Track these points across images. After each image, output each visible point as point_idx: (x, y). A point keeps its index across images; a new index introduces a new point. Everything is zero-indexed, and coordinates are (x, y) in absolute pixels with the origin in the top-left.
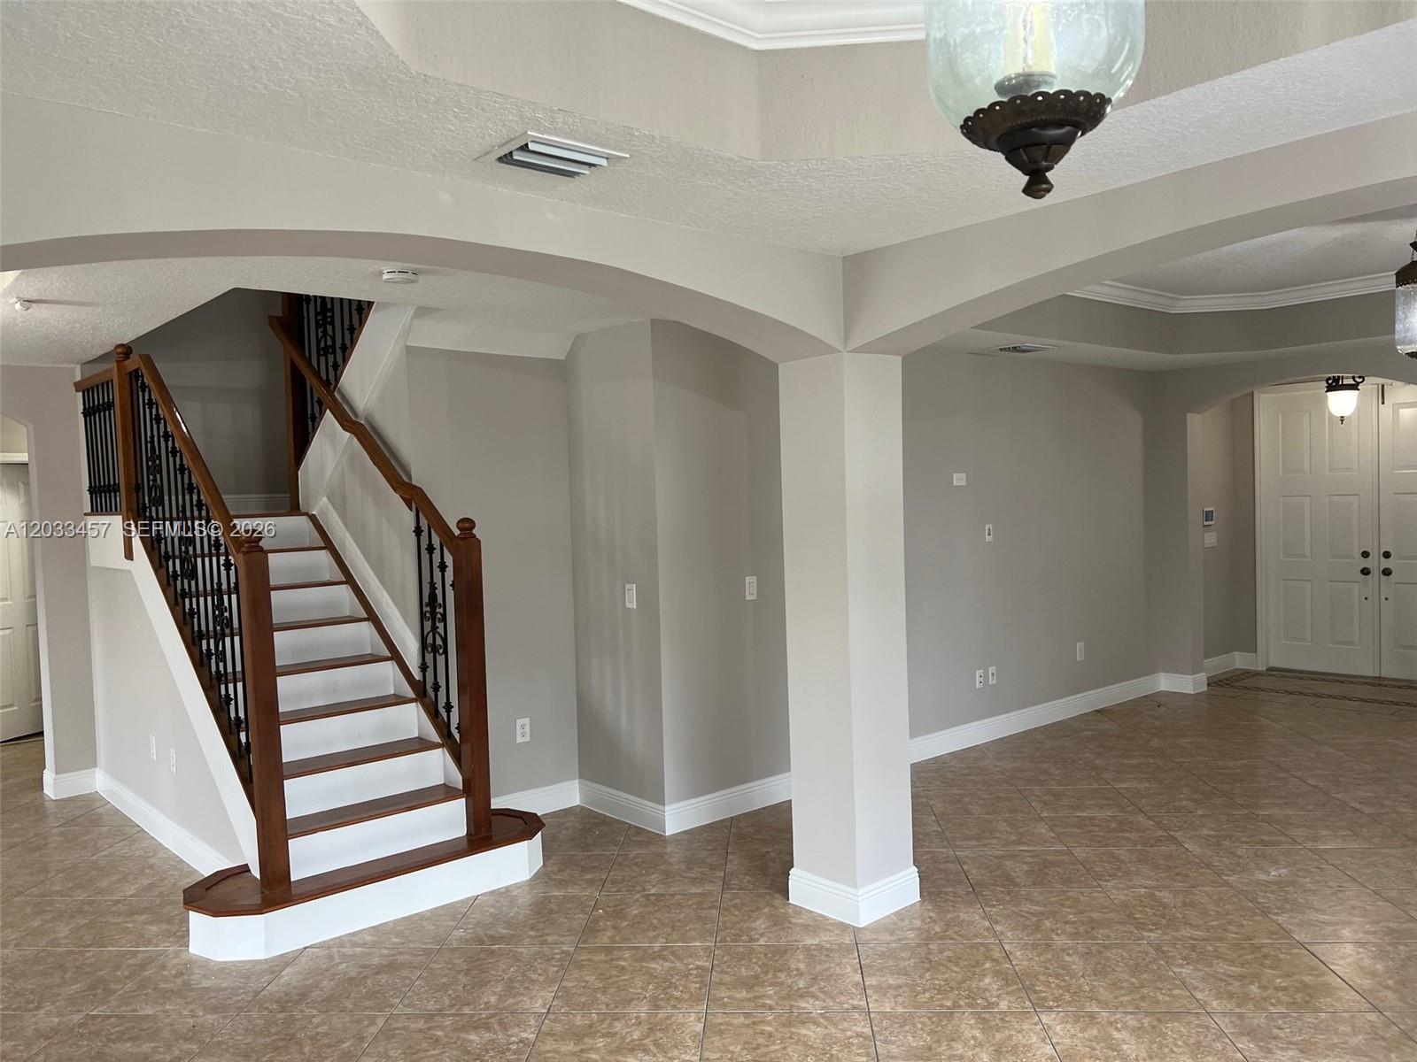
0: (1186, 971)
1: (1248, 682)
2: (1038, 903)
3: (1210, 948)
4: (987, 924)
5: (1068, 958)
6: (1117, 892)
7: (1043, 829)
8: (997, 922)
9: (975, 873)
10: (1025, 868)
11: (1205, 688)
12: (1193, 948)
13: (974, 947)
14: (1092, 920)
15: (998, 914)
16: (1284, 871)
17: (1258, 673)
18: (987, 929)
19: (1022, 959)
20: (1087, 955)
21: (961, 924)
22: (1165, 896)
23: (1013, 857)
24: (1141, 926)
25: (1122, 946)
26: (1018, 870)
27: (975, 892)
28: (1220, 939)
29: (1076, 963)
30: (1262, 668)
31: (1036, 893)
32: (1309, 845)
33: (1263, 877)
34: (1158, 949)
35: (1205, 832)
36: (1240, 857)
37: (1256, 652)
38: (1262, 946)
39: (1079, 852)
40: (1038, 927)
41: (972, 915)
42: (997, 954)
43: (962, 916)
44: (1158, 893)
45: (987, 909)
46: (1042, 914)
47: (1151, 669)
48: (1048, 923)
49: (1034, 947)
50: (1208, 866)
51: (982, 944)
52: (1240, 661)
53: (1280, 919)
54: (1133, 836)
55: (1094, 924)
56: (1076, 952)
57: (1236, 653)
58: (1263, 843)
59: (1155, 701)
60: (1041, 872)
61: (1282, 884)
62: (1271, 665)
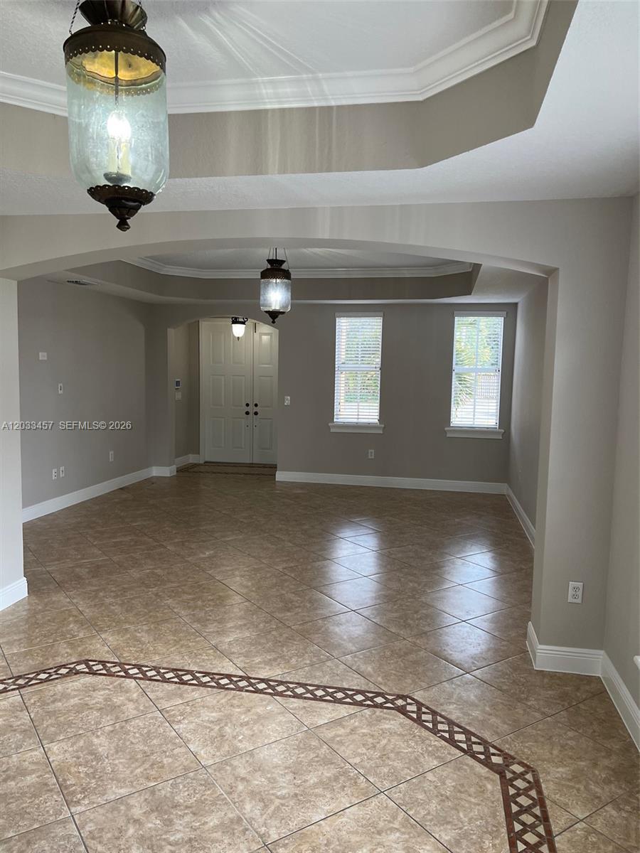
0: (170, 601)
1: (195, 469)
2: (95, 586)
3: (180, 590)
4: (68, 600)
5: (113, 608)
6: (135, 574)
7: (96, 551)
8: (74, 598)
9: (58, 577)
10: (87, 570)
11: (175, 473)
12: (173, 591)
13: (64, 611)
14: (124, 588)
15: (74, 594)
16: (212, 552)
17: (201, 465)
18: (69, 602)
19: (88, 613)
20: (122, 605)
21: (54, 602)
22: (158, 571)
23: (81, 566)
24: (148, 587)
25: (139, 597)
26: (83, 572)
27: (60, 586)
28: (185, 585)
29: (117, 609)
30: (202, 462)
31: (94, 581)
32: (223, 539)
33: (202, 556)
34: (157, 595)
35: (176, 540)
36: (193, 549)
37: (199, 454)
38: (202, 584)
39: (115, 559)
40: (96, 597)
41: (60, 598)
42: (75, 613)
43: (54, 599)
44: (156, 571)
45: (68, 593)
46: (98, 590)
47: (148, 465)
48: (101, 594)
49: (95, 605)
50: (178, 555)
51: (66, 610)
52: (192, 459)
53: (210, 572)
54: (143, 547)
55: (125, 590)
56: (117, 604)
57: (190, 455)
58: (203, 541)
59: (151, 481)
60: (96, 571)
61: (210, 558)
62: (206, 460)
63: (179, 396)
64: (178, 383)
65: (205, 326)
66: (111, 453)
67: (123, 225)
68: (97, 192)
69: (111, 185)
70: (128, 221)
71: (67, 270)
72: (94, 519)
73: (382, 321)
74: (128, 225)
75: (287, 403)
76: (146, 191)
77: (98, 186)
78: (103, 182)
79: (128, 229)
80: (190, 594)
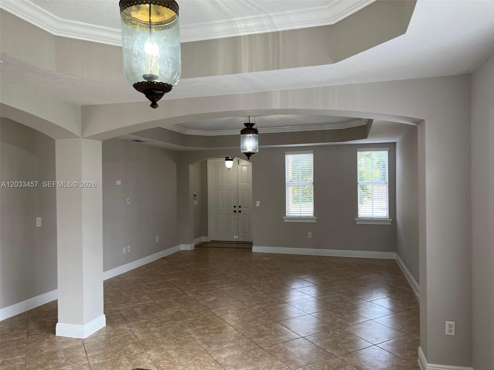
0: (189, 330)
1: (205, 245)
2: (145, 319)
3: (195, 322)
4: (129, 329)
5: (155, 334)
6: (169, 311)
7: (146, 297)
8: (132, 327)
9: (124, 314)
10: (141, 309)
11: (194, 248)
12: (191, 323)
13: (125, 337)
14: (162, 321)
15: (133, 325)
16: (214, 298)
17: (208, 243)
18: (129, 330)
19: (140, 337)
20: (161, 331)
21: (120, 330)
22: (182, 310)
23: (137, 307)
24: (176, 320)
25: (171, 327)
26: (138, 310)
27: (125, 320)
28: (198, 319)
29: (157, 335)
30: (209, 241)
31: (145, 316)
32: (221, 289)
33: (208, 300)
34: (181, 325)
35: (194, 290)
36: (203, 296)
37: (207, 236)
38: (209, 319)
39: (158, 302)
40: (145, 326)
41: (124, 327)
42: (133, 337)
43: (121, 328)
44: (181, 310)
45: (129, 324)
46: (146, 322)
47: (178, 244)
48: (149, 325)
49: (145, 332)
50: (195, 300)
51: (128, 335)
52: (203, 239)
53: (213, 311)
54: (174, 294)
55: (162, 322)
56: (157, 331)
57: (203, 237)
58: (209, 291)
59: (179, 253)
60: (146, 310)
61: (214, 301)
62: (212, 239)
63: (196, 203)
64: (195, 196)
65: (211, 163)
66: (157, 237)
67: (154, 105)
68: (138, 86)
69: (146, 81)
70: (157, 102)
71: (130, 134)
72: (147, 277)
73: (313, 155)
74: (157, 104)
75: (258, 205)
76: (167, 84)
77: (139, 83)
78: (142, 80)
79: (157, 107)
80: (200, 325)
